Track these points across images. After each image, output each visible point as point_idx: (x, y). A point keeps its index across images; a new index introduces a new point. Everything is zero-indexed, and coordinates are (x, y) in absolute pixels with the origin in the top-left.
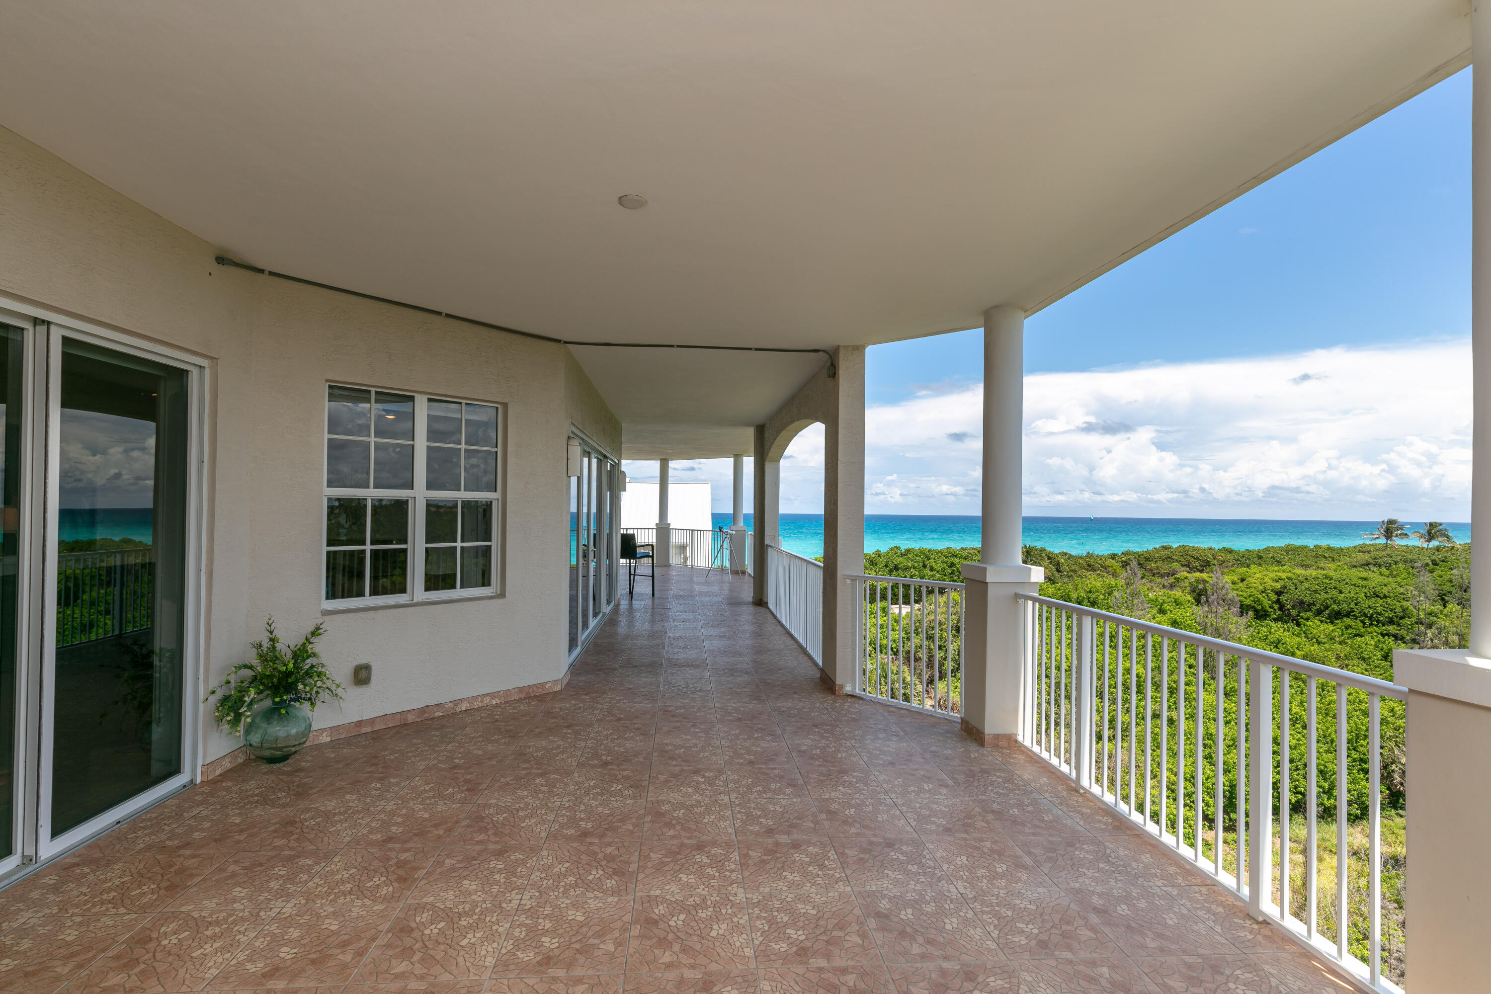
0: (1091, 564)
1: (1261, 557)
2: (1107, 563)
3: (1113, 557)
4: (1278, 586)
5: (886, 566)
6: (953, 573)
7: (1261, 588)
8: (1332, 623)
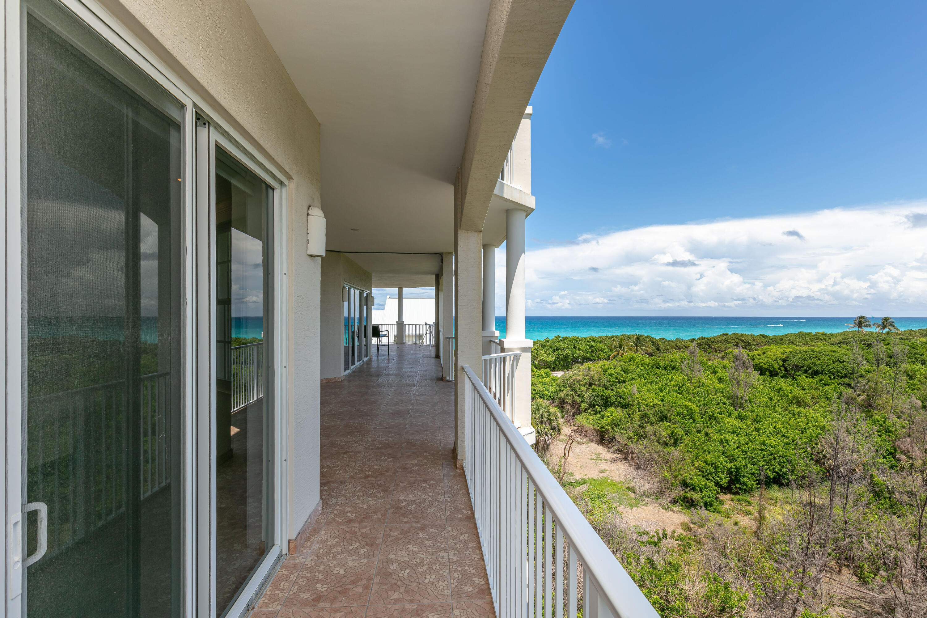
0: (678, 345)
1: (782, 340)
2: (688, 345)
3: (692, 341)
4: (784, 356)
5: (551, 348)
6: (592, 351)
7: (774, 358)
8: (813, 377)
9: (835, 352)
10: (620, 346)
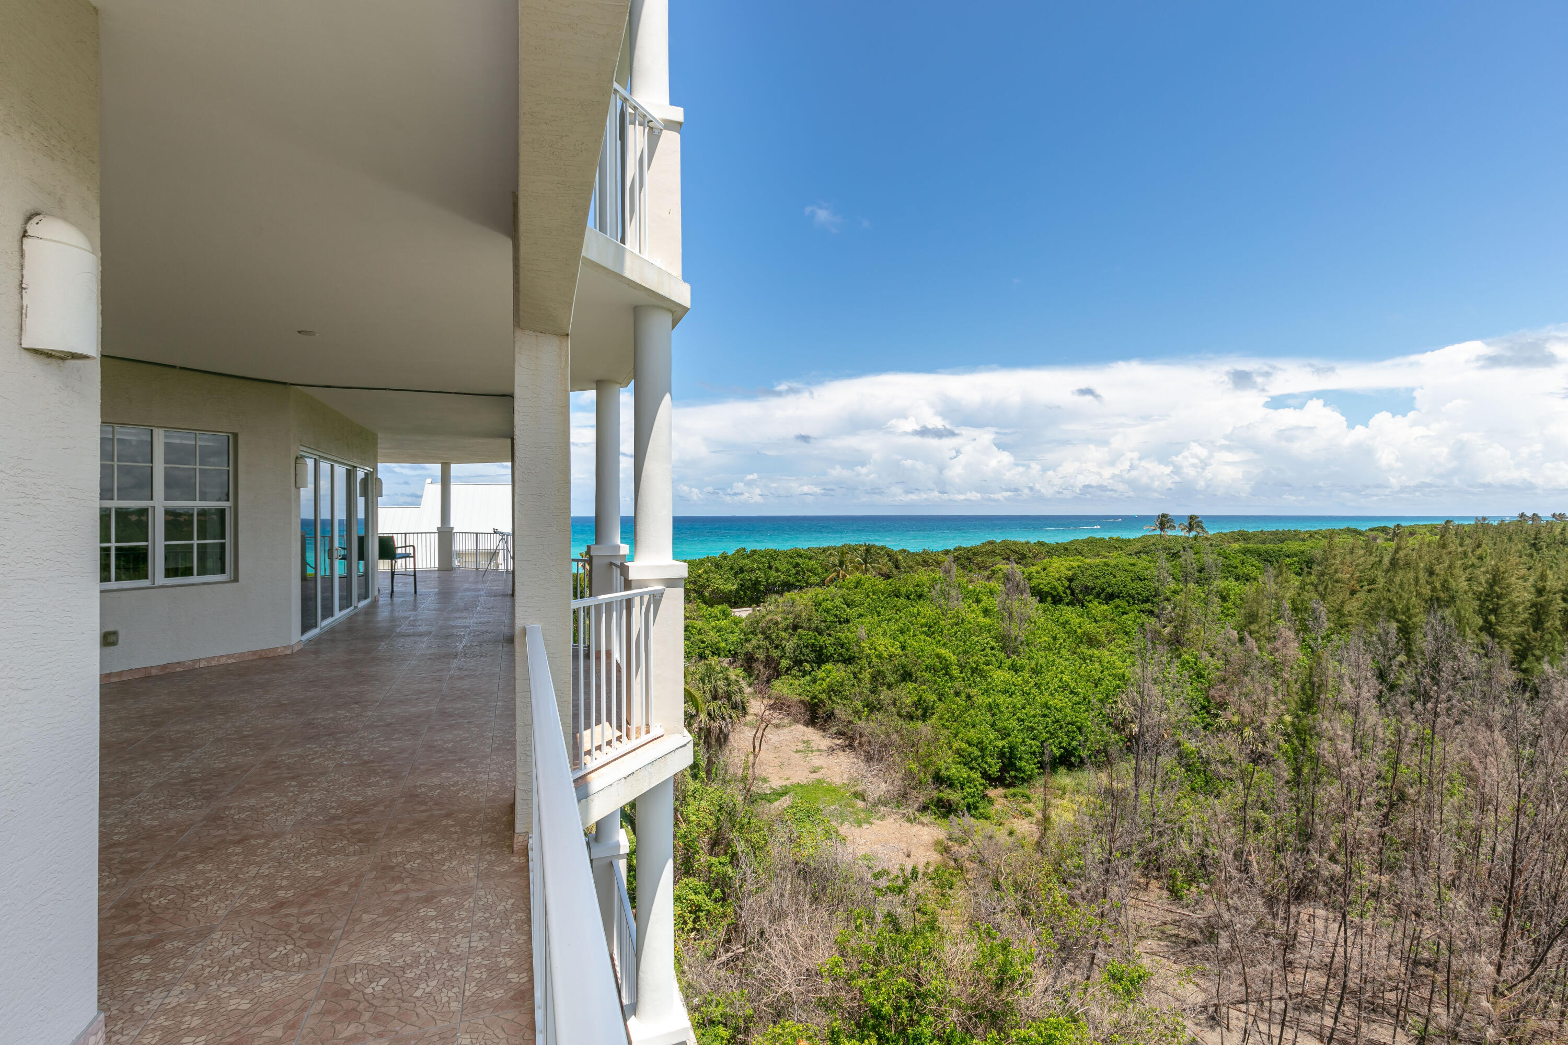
0: (926, 560)
1: (1066, 549)
2: (940, 559)
3: (947, 552)
4: (1070, 573)
5: (732, 568)
6: (798, 573)
7: (1057, 576)
8: (1107, 603)
9: (1134, 565)
10: (841, 563)
